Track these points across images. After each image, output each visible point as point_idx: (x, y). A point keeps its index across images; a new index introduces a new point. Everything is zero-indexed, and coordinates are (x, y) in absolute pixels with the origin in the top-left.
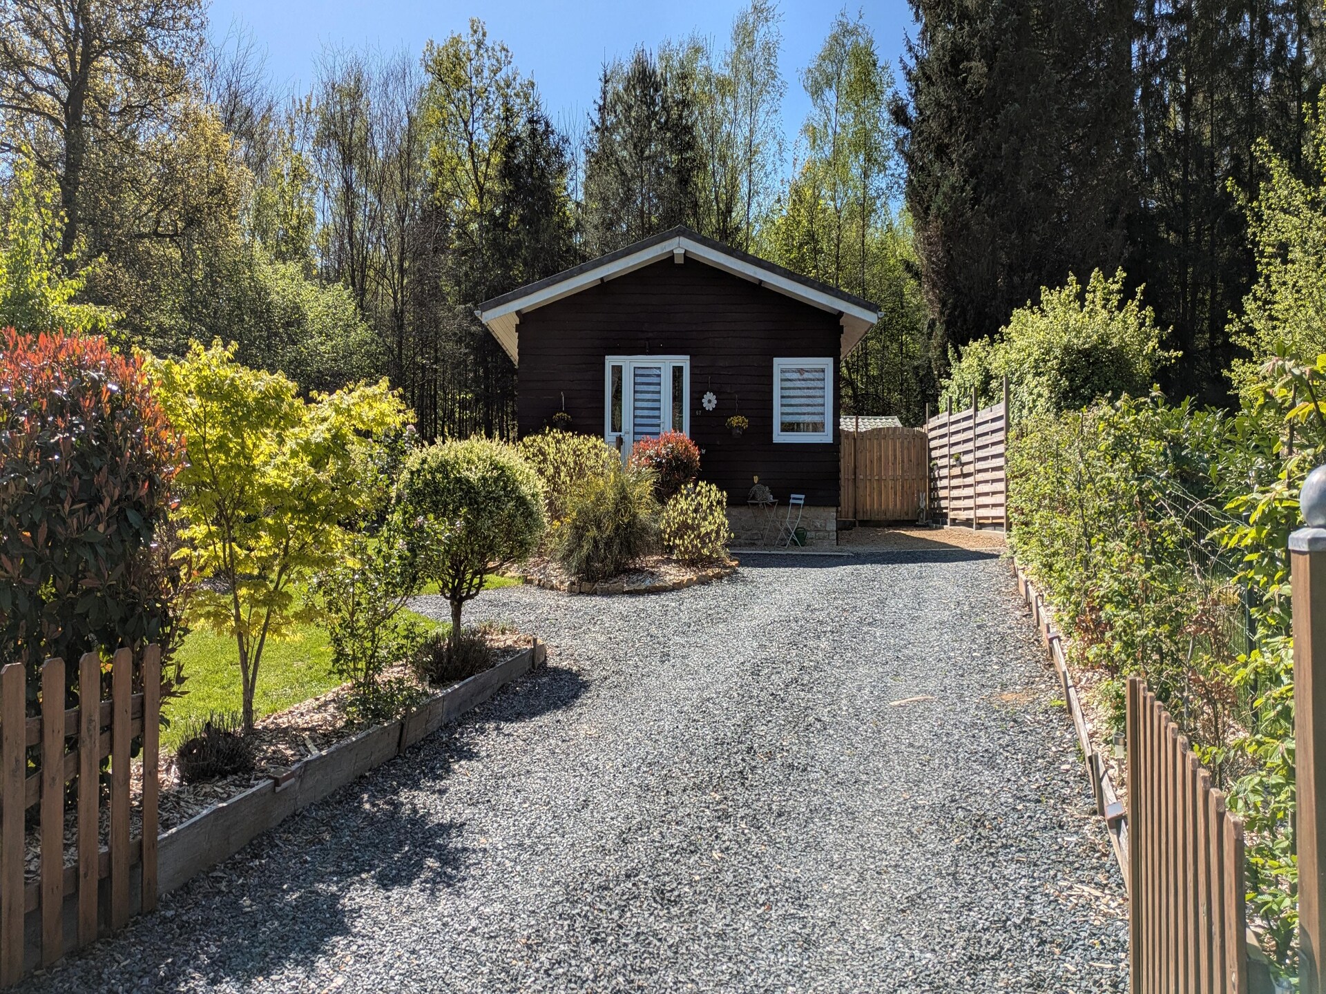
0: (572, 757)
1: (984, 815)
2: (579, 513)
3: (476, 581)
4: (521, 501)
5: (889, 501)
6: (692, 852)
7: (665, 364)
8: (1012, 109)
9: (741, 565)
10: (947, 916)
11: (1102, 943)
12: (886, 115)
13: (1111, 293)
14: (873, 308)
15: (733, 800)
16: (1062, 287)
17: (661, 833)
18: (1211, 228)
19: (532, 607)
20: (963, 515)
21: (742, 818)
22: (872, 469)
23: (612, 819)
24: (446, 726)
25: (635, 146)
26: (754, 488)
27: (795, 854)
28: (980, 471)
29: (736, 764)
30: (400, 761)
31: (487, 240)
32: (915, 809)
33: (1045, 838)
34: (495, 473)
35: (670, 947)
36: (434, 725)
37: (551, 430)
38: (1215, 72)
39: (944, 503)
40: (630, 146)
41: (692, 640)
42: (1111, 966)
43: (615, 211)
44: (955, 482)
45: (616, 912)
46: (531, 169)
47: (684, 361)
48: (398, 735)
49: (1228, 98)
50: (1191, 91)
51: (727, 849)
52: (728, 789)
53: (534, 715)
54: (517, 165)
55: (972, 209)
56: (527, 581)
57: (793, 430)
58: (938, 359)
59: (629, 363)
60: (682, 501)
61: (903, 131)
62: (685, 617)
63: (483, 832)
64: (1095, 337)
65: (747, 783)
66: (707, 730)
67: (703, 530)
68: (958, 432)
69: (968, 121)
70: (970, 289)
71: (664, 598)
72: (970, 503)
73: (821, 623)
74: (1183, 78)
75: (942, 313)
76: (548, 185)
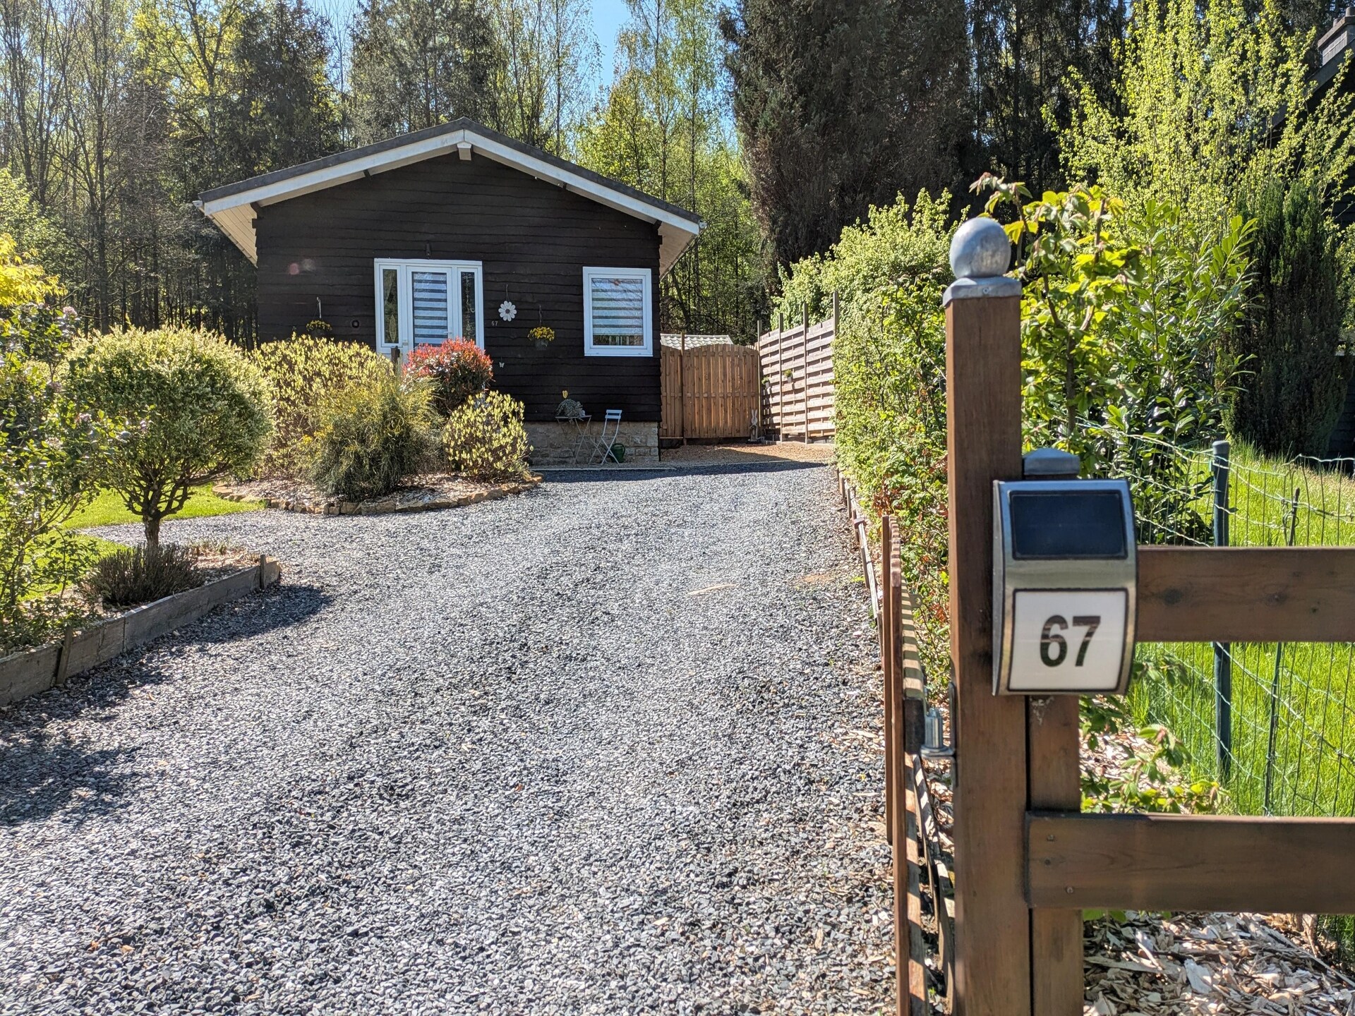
0: (298, 670)
1: (770, 681)
2: (336, 426)
3: (179, 492)
4: (237, 399)
5: (722, 419)
6: (436, 747)
7: (454, 270)
8: (841, 29)
9: (544, 480)
10: (716, 772)
11: (868, 775)
12: (716, 29)
13: (937, 213)
14: (694, 217)
15: (495, 694)
16: (891, 206)
17: (401, 733)
18: (1040, 162)
19: (272, 530)
20: (795, 430)
21: (503, 710)
22: (700, 386)
23: (341, 726)
24: (130, 652)
25: (416, 35)
26: (563, 404)
27: (560, 736)
28: (811, 386)
29: (505, 661)
30: (56, 692)
31: (221, 129)
32: (700, 683)
33: (828, 695)
34: (198, 367)
35: (391, 839)
36: (111, 651)
37: (298, 336)
38: (1043, 15)
39: (776, 420)
40: (409, 34)
41: (471, 551)
42: (874, 794)
43: (392, 106)
44: (787, 398)
45: (329, 814)
46: (279, 51)
47: (476, 268)
48: (54, 662)
49: (1056, 40)
50: (1021, 32)
51: (480, 740)
52: (491, 685)
53: (255, 633)
54: (260, 45)
55: (802, 126)
56: (270, 505)
57: (607, 343)
58: (769, 276)
59: (405, 268)
60: (469, 412)
61: (732, 47)
62: (466, 531)
63: (163, 754)
64: (921, 255)
65: (514, 677)
66: (475, 632)
67: (496, 444)
68: (789, 348)
69: (796, 38)
70: (802, 207)
71: (444, 514)
72: (802, 418)
73: (626, 527)
74: (1014, 18)
75: (772, 231)
76: (303, 70)
